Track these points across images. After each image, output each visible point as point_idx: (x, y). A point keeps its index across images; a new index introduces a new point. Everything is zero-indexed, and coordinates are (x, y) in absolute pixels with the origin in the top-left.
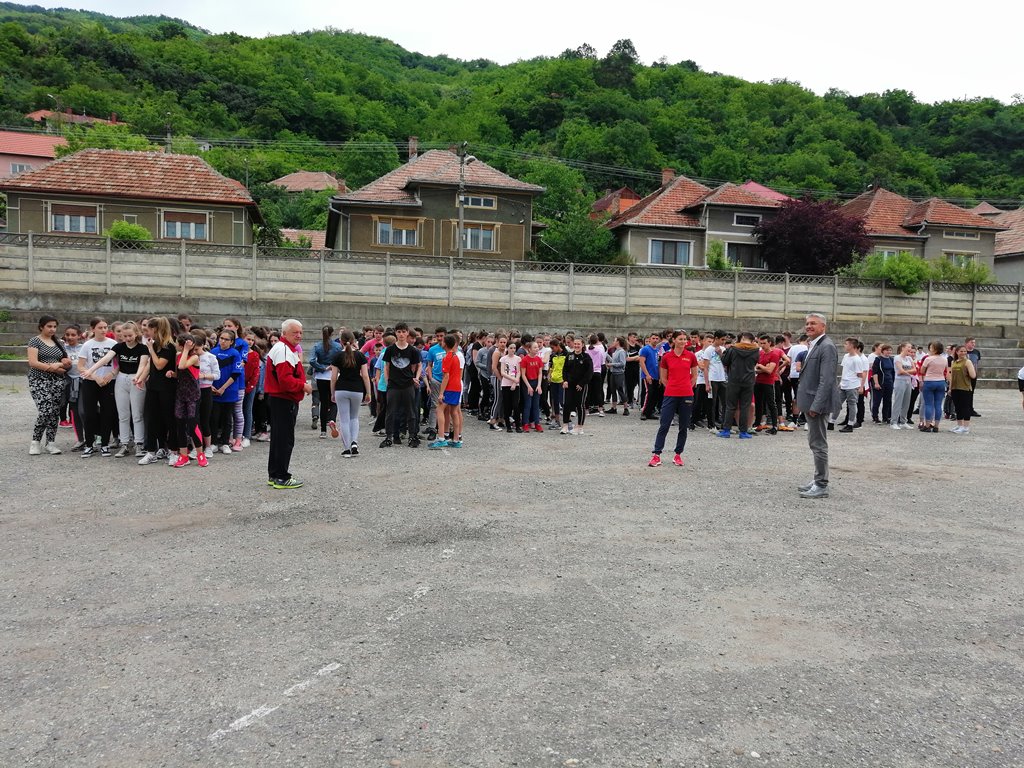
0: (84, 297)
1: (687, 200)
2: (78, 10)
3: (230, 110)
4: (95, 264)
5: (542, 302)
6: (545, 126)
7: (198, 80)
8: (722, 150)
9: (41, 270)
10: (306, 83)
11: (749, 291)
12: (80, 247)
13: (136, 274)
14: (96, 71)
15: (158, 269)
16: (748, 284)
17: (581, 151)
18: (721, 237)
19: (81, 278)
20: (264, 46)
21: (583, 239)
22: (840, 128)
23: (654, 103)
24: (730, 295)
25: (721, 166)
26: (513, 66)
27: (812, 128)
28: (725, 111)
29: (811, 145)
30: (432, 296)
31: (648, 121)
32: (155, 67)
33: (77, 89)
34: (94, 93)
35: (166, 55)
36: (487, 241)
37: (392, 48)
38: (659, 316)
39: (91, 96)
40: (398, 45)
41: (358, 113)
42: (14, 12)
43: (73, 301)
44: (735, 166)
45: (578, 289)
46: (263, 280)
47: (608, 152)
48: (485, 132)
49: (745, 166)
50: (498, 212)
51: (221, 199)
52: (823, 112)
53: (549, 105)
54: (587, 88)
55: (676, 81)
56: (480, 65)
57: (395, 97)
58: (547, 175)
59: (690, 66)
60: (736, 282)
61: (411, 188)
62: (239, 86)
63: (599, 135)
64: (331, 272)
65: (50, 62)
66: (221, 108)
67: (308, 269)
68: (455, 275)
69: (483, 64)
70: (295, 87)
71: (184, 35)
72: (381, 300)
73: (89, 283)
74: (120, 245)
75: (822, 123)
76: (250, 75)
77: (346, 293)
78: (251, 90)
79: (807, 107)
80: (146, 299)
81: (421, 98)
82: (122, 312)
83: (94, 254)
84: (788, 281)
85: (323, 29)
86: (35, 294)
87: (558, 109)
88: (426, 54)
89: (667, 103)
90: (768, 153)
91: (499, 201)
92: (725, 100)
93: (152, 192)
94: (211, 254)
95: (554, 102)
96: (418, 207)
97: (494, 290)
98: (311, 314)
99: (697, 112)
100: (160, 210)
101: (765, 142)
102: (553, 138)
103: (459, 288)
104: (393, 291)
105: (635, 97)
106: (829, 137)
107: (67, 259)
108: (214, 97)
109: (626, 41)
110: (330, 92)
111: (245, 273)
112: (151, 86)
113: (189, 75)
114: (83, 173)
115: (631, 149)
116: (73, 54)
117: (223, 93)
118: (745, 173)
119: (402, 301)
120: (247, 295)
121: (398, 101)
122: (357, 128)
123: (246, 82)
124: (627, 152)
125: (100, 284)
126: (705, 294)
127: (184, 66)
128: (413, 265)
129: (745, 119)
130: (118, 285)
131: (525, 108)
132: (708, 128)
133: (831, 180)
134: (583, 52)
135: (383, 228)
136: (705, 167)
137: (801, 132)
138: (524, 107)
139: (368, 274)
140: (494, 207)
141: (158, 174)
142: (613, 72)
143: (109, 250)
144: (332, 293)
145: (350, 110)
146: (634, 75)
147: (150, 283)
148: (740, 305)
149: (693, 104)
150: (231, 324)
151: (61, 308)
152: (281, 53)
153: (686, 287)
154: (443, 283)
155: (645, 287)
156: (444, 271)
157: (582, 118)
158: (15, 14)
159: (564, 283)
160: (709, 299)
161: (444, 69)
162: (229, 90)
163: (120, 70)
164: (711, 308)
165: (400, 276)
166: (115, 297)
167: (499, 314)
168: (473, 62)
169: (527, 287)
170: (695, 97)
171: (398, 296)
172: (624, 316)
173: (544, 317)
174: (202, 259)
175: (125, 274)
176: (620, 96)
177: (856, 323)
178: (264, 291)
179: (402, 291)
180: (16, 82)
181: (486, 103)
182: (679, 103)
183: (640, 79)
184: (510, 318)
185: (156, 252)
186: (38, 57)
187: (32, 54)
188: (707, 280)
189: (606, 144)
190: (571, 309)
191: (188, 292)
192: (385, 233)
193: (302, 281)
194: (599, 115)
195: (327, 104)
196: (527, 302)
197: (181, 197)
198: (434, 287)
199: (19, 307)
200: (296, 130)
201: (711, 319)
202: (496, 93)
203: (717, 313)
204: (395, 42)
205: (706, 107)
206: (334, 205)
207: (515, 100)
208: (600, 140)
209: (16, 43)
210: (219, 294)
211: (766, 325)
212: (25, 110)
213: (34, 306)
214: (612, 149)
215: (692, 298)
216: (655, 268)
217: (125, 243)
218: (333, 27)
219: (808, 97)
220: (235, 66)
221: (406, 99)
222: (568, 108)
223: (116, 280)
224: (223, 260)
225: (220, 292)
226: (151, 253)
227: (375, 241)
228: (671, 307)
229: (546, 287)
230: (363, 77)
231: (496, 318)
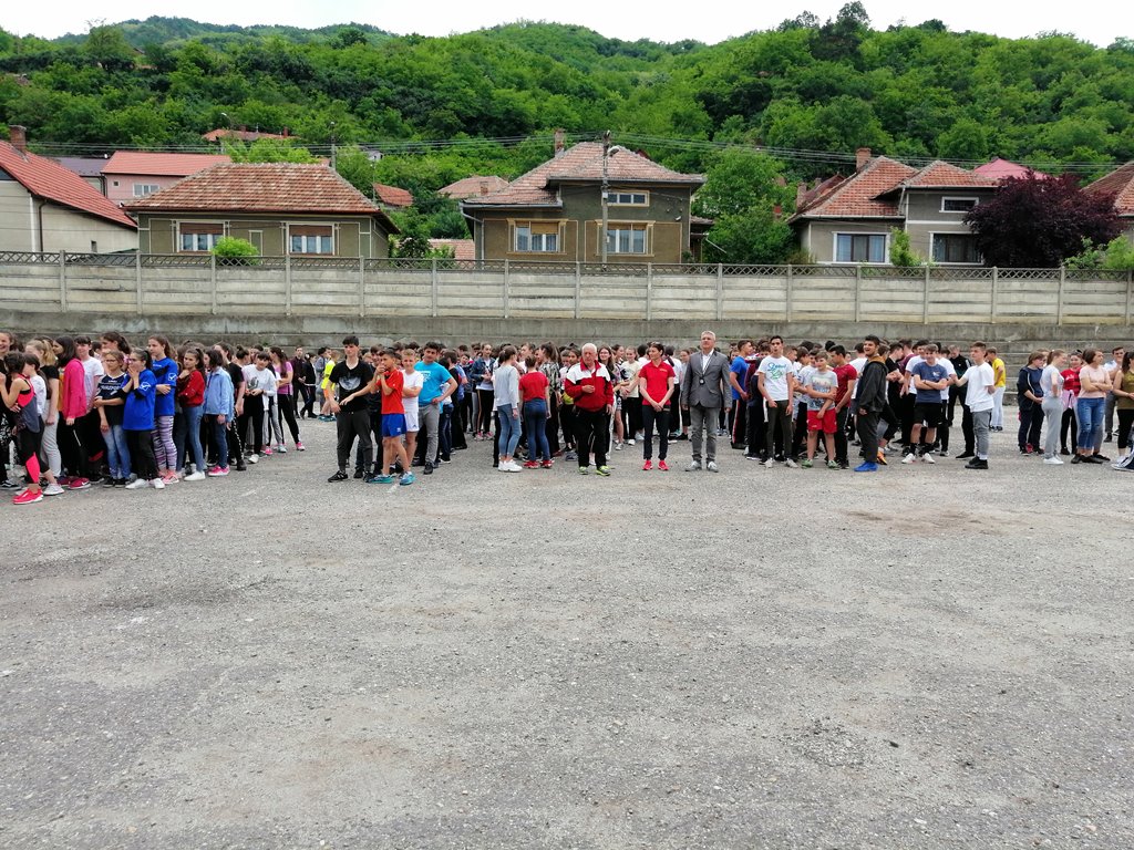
0: (189, 318)
1: (884, 185)
2: (273, 25)
3: (404, 116)
4: (200, 283)
5: (685, 311)
6: (749, 111)
7: (372, 86)
8: (964, 123)
9: (149, 291)
10: (486, 80)
11: (944, 291)
12: (186, 266)
13: (242, 292)
14: (272, 86)
15: (262, 286)
16: (943, 282)
17: (788, 136)
18: (924, 228)
19: (187, 298)
20: (444, 45)
21: (753, 236)
22: (1126, 85)
23: (882, 74)
24: (920, 296)
25: (961, 143)
26: (720, 45)
27: (1087, 88)
28: (972, 77)
29: (1083, 109)
30: (556, 307)
31: (873, 96)
32: (330, 76)
33: (252, 105)
34: (268, 108)
35: (341, 63)
36: (639, 242)
37: (587, 36)
38: (827, 323)
39: (265, 111)
40: (594, 32)
41: (540, 109)
42: (212, 32)
43: (179, 323)
44: (980, 141)
45: (728, 293)
46: (372, 294)
47: (820, 135)
48: (679, 121)
49: (994, 141)
50: (650, 208)
51: (347, 209)
52: (1104, 67)
53: (755, 85)
54: (801, 63)
55: (912, 45)
56: (686, 46)
57: (582, 89)
58: (739, 166)
59: (936, 26)
60: (927, 280)
61: (552, 187)
62: (415, 90)
63: (813, 116)
64: (444, 284)
65: (227, 80)
66: (394, 114)
67: (420, 281)
68: (582, 283)
69: (689, 45)
70: (472, 86)
71: (364, 41)
72: (499, 313)
73: (194, 303)
74: (225, 262)
75: (1101, 82)
76: (426, 77)
77: (461, 307)
78: (427, 93)
79: (1082, 62)
80: (250, 319)
81: (613, 88)
82: (226, 332)
83: (200, 273)
84: (996, 276)
85: (514, 21)
86: (143, 317)
87: (765, 89)
88: (625, 40)
89: (899, 71)
90: (1026, 123)
91: (651, 197)
92: (973, 64)
93: (277, 205)
94: (316, 269)
95: (760, 81)
96: (560, 208)
97: (627, 298)
98: (422, 331)
99: (936, 81)
100: (285, 224)
101: (1023, 111)
102: (758, 124)
103: (587, 298)
104: (512, 303)
105: (860, 68)
106: (1110, 98)
107: (175, 279)
108: (388, 103)
109: (855, 4)
110: (510, 88)
111: (352, 287)
112: (325, 96)
113: (364, 82)
114: (210, 189)
115: (849, 130)
116: (251, 71)
117: (397, 98)
118: (994, 149)
119: (522, 313)
120: (354, 311)
121: (586, 93)
122: (538, 126)
123: (421, 85)
124: (844, 134)
125: (205, 304)
126: (887, 295)
127: (358, 72)
128: (535, 272)
129: (997, 84)
130: (224, 304)
131: (727, 91)
132: (949, 99)
133: (1109, 150)
134: (803, 21)
135: (520, 232)
136: (942, 146)
137: (1071, 95)
138: (725, 91)
139: (485, 285)
140: (647, 204)
141: (284, 185)
142: (833, 41)
143: (214, 268)
144: (446, 307)
145: (531, 107)
146: (858, 42)
147: (256, 301)
148: (932, 308)
149: (930, 71)
150: (156, 343)
151: (167, 330)
152: (460, 51)
153: (863, 287)
154: (569, 291)
155: (811, 289)
156: (569, 279)
157: (791, 98)
158: (212, 35)
159: (712, 288)
160: (892, 301)
161: (644, 55)
162: (404, 94)
163: (296, 82)
164: (896, 313)
165: (520, 285)
166: (220, 317)
167: (632, 326)
168: (677, 43)
169: (667, 293)
170: (933, 63)
171: (518, 309)
172: (784, 324)
173: (686, 327)
174: (307, 274)
175: (231, 292)
176: (840, 69)
177: (1090, 327)
178: (372, 306)
179: (522, 303)
180: (197, 103)
181: (683, 89)
182: (912, 70)
183: (868, 47)
184: (646, 330)
185: (262, 268)
186: (219, 76)
187: (212, 73)
188: (889, 279)
189: (818, 126)
190: (719, 317)
191: (294, 310)
192: (522, 240)
193: (413, 295)
194: (812, 94)
195: (506, 101)
196: (667, 310)
197: (307, 209)
198: (558, 297)
199: (127, 330)
200: (473, 133)
201: (892, 326)
202: (695, 77)
203: (901, 318)
204: (592, 30)
205: (947, 74)
206: (465, 211)
207: (716, 82)
208: (812, 122)
209: (198, 63)
210: (326, 310)
211: (965, 332)
212: (203, 131)
213: (141, 329)
214: (825, 132)
215: (871, 302)
216: (840, 267)
217: (230, 260)
218: (525, 19)
219: (1083, 52)
220: (410, 68)
221: (594, 90)
222: (777, 87)
223: (222, 299)
224: (330, 274)
225: (326, 308)
226: (255, 269)
227: (512, 247)
228: (843, 312)
229: (690, 293)
230: (547, 70)
231: (628, 331)
